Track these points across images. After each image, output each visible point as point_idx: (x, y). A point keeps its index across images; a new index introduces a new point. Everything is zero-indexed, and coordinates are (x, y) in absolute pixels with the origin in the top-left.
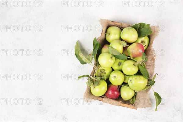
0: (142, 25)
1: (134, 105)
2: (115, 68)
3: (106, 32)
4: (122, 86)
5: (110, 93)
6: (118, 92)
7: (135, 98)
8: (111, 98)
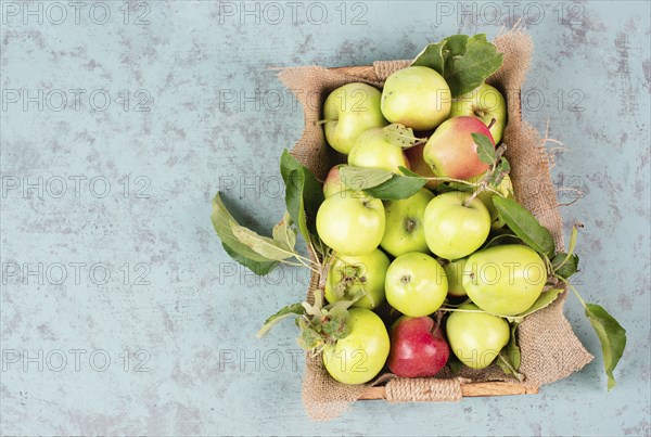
0: (455, 45)
1: (519, 376)
2: (397, 244)
3: (322, 115)
4: (448, 314)
5: (407, 351)
6: (440, 340)
7: (518, 344)
8: (419, 377)
